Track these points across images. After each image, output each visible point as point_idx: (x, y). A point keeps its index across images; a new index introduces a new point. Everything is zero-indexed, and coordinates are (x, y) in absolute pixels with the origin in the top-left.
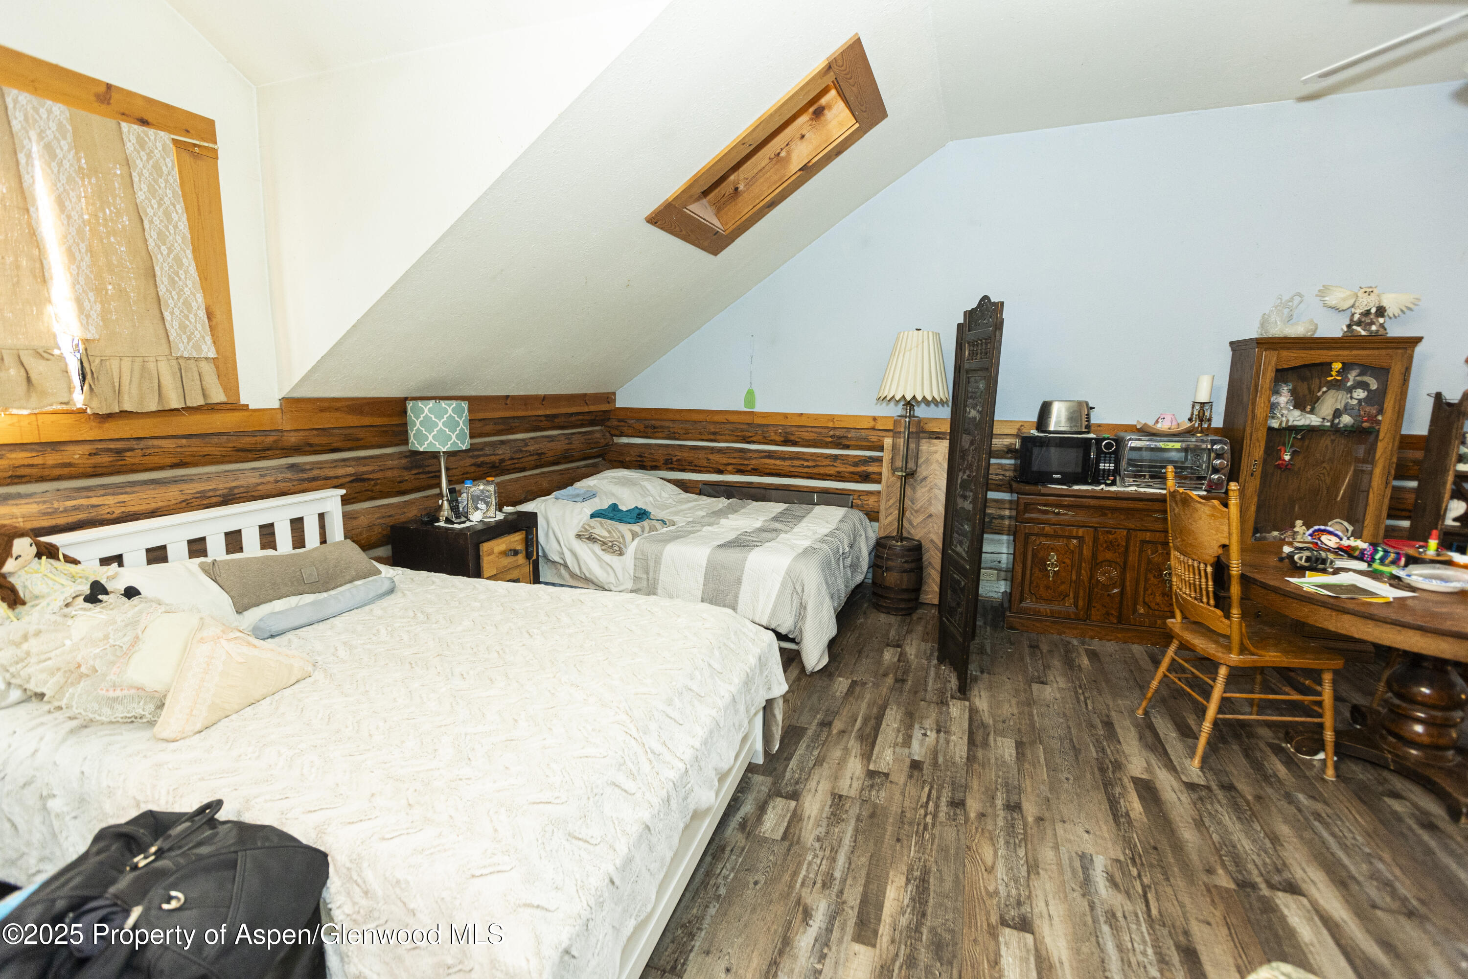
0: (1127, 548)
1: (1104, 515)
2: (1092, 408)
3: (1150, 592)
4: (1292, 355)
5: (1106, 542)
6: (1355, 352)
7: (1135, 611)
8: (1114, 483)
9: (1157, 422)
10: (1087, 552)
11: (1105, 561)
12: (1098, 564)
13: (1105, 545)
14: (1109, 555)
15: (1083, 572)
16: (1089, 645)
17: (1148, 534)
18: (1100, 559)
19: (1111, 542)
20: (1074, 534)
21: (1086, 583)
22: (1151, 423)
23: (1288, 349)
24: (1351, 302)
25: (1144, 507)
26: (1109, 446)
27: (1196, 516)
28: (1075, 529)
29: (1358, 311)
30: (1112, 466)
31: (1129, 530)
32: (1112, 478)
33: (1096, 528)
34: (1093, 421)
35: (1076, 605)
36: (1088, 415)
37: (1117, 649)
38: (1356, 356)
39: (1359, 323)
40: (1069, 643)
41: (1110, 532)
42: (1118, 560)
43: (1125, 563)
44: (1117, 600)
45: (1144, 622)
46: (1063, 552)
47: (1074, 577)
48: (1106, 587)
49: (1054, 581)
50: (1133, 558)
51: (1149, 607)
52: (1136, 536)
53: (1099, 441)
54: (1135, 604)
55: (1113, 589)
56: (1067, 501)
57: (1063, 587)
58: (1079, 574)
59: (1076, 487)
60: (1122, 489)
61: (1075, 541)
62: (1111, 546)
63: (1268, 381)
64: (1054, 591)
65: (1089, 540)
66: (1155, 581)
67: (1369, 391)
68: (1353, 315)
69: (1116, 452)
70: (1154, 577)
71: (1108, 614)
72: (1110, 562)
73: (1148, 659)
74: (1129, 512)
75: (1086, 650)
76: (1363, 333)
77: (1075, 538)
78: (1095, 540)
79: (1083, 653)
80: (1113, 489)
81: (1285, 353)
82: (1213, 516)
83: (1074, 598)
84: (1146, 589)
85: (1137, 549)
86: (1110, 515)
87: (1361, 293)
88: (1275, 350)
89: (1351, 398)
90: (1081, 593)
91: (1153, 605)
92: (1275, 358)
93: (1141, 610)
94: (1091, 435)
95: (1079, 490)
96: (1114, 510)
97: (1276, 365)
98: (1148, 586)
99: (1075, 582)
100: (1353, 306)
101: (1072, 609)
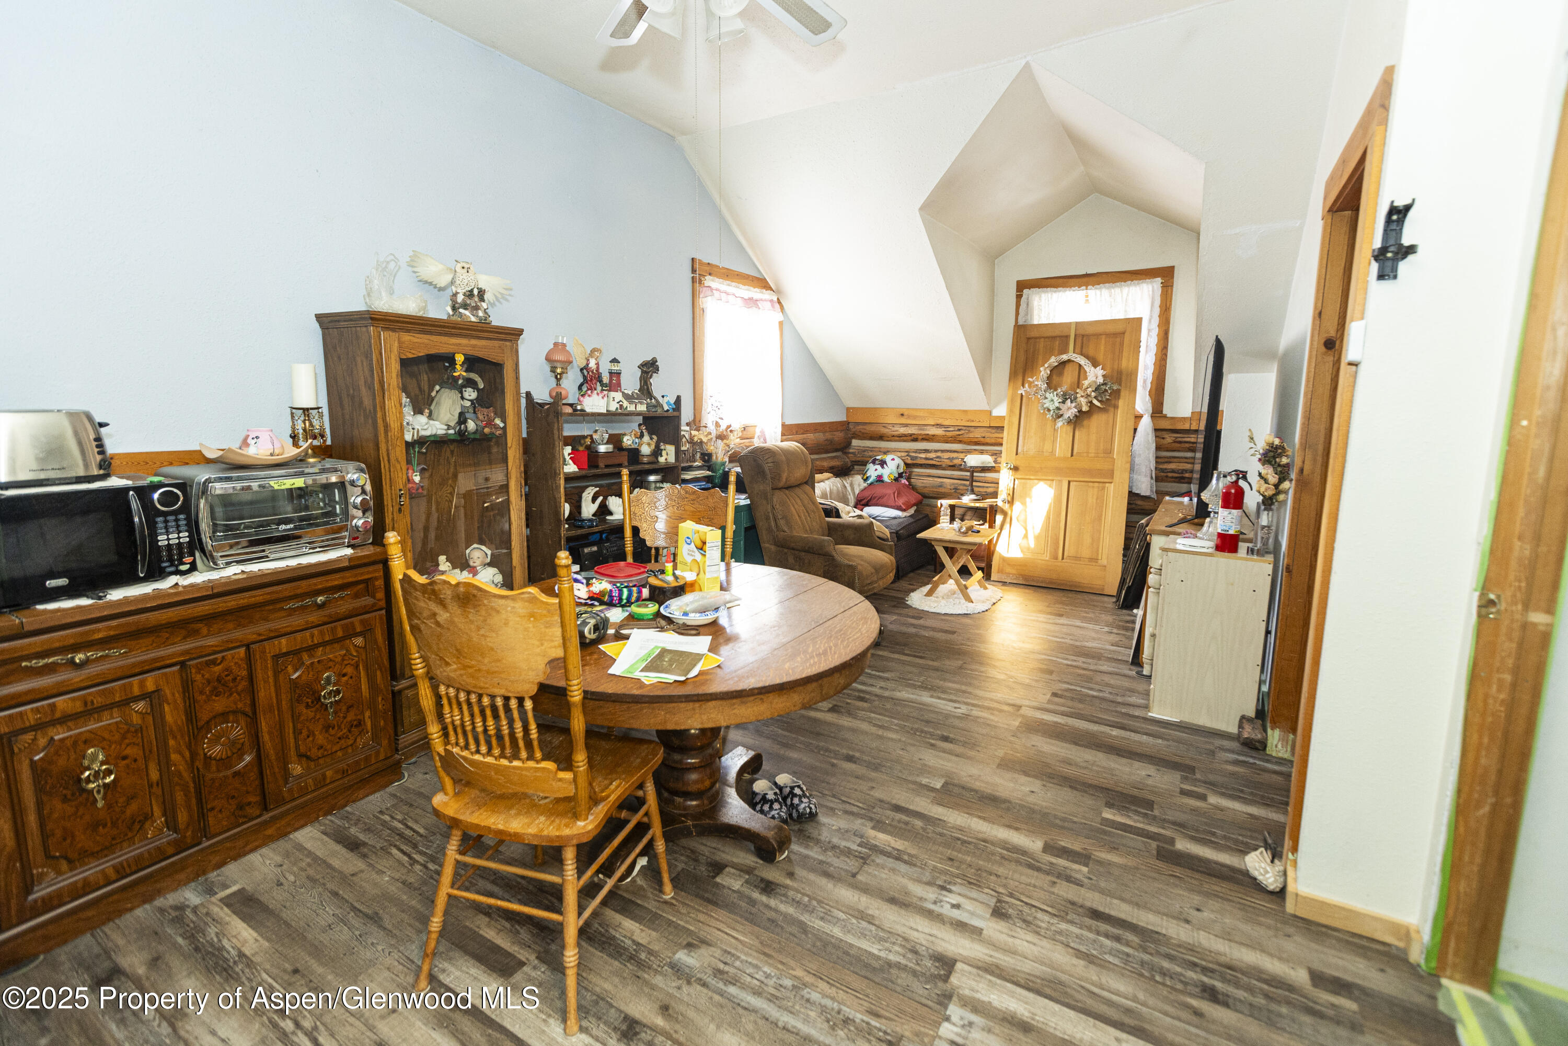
0: (251, 678)
1: (195, 633)
2: (102, 425)
3: (305, 732)
4: (416, 340)
5: (209, 682)
6: (474, 342)
7: (286, 774)
8: (193, 568)
9: (245, 443)
10: (172, 715)
11: (215, 717)
12: (199, 729)
13: (207, 690)
14: (220, 704)
15: (174, 757)
16: (225, 886)
17: (283, 641)
18: (204, 716)
19: (219, 680)
20: (136, 691)
21: (185, 775)
22: (235, 446)
23: (408, 331)
24: (449, 277)
25: (268, 597)
26: (169, 499)
27: (495, 620)
28: (135, 680)
29: (461, 291)
30: (185, 537)
31: (248, 646)
32: (188, 559)
33: (182, 664)
34: (112, 448)
35: (172, 824)
36: (98, 439)
37: (278, 859)
38: (474, 346)
39: (465, 306)
40: (181, 908)
41: (214, 662)
42: (240, 705)
43: (253, 704)
44: (253, 775)
45: (306, 786)
46: (117, 737)
47: (154, 775)
48: (226, 762)
49: (109, 806)
50: (265, 693)
51: (308, 758)
52: (264, 652)
53: (143, 493)
54: (284, 762)
55: (241, 759)
56: (101, 631)
57: (134, 807)
58: (164, 763)
59: (116, 595)
60: (214, 575)
61: (140, 706)
62: (220, 685)
63: (394, 375)
64: (114, 824)
65: (172, 691)
66: (310, 713)
67: (478, 390)
68: (455, 295)
69: (186, 508)
70: (307, 706)
71: (241, 807)
72: (223, 716)
73: (338, 848)
74: (241, 615)
75: (227, 902)
76: (473, 319)
77: (136, 699)
78: (187, 686)
79: (224, 913)
80: (197, 578)
81: (406, 337)
82: (532, 615)
83: (164, 814)
84: (297, 733)
85: (270, 673)
86: (205, 631)
87: (458, 268)
88: (394, 330)
89: (462, 398)
90: (179, 797)
91: (314, 753)
92: (396, 344)
93: (296, 769)
94: (115, 482)
95: (126, 601)
96: (209, 619)
97: (399, 353)
98: (299, 726)
99: (160, 783)
100: (452, 282)
101: (170, 836)
